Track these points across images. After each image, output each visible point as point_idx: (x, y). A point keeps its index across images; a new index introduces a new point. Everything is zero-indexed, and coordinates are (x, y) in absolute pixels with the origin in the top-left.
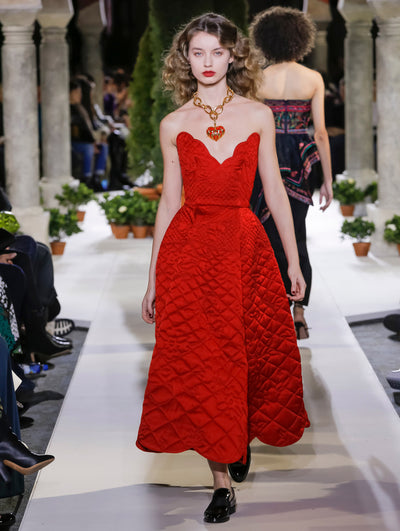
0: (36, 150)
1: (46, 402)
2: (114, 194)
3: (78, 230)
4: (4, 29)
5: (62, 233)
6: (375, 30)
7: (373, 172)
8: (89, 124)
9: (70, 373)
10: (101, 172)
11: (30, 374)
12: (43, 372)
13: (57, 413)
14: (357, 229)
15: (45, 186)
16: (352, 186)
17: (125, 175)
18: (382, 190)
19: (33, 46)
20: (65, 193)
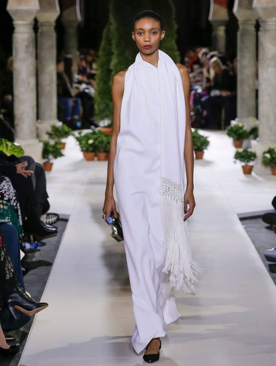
0: (35, 102)
1: (40, 268)
2: (85, 132)
3: (61, 155)
4: (14, 23)
5: (51, 157)
6: (258, 27)
7: (255, 119)
8: (69, 85)
9: (56, 248)
10: (76, 117)
11: (30, 249)
12: (38, 248)
13: (47, 275)
14: (245, 156)
15: (40, 126)
16: (241, 128)
17: (92, 119)
18: (261, 131)
19: (33, 34)
20: (53, 131)
